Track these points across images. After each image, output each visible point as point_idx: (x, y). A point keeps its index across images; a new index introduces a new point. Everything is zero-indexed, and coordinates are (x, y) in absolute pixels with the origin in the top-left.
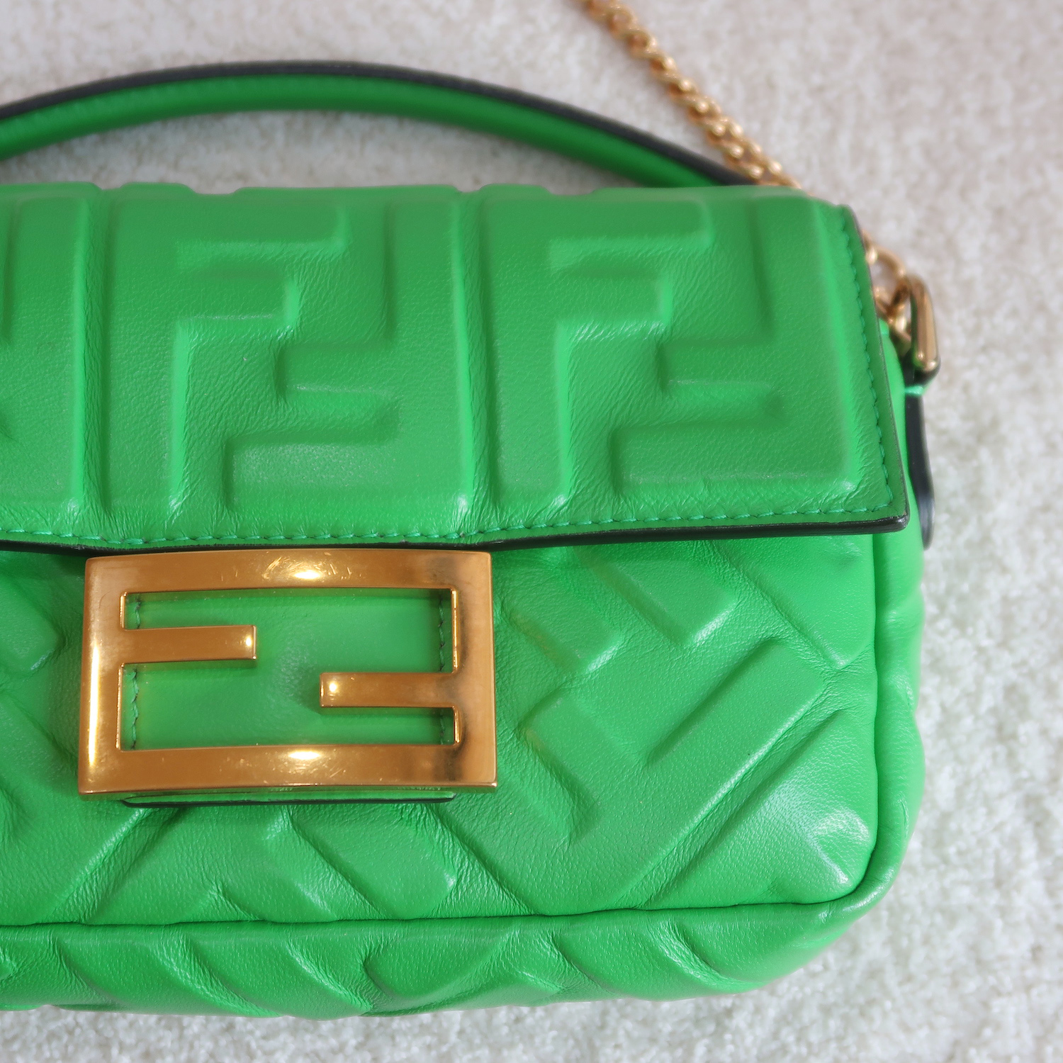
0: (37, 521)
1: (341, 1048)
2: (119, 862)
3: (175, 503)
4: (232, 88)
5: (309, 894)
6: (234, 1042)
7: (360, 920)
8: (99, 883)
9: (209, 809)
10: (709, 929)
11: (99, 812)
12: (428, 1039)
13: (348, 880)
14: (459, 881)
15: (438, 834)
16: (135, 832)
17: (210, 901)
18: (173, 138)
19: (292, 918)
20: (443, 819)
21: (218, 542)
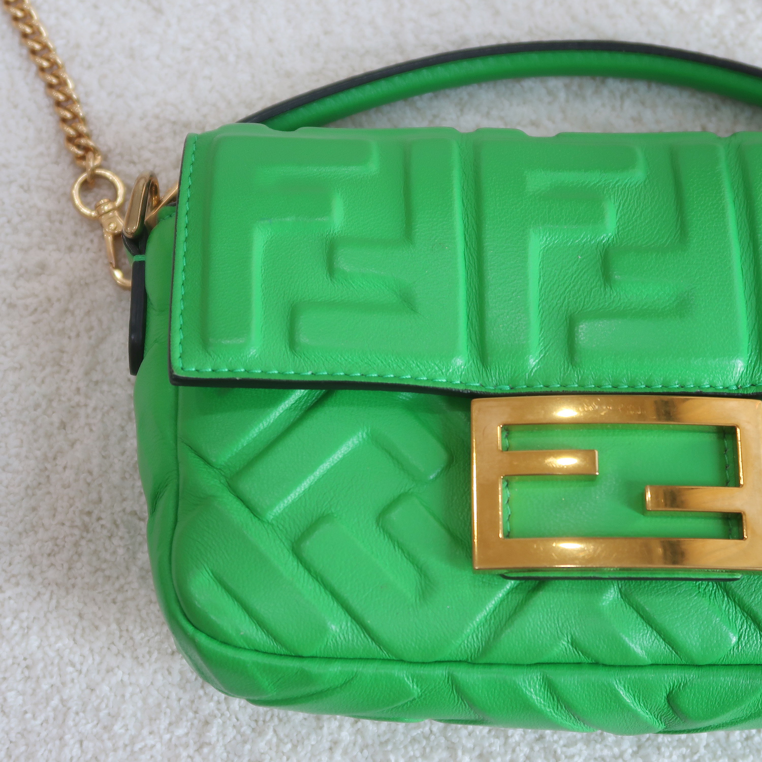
0: (436, 371)
1: (621, 755)
2: (497, 618)
3: (533, 362)
4: (534, 59)
5: (632, 646)
6: (544, 748)
7: (666, 665)
8: (483, 633)
9: (562, 582)
11: (483, 582)
12: (684, 750)
13: (660, 636)
14: (739, 639)
15: (725, 604)
16: (508, 597)
17: (561, 648)
18: (485, 95)
19: (619, 662)
20: (728, 593)
21: (565, 389)
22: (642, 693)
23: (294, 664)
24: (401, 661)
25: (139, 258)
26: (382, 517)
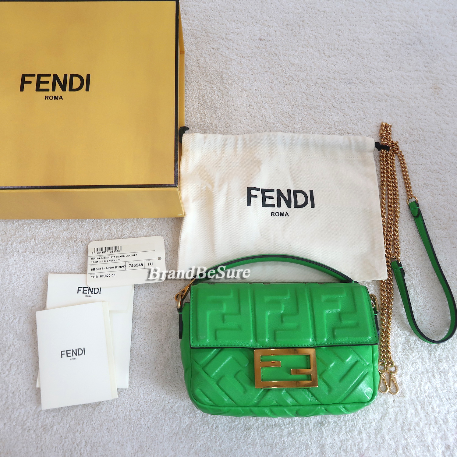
0: (246, 344)
2: (260, 397)
5: (288, 402)
7: (295, 405)
8: (257, 400)
10: (348, 406)
11: (257, 390)
13: (294, 400)
14: (311, 400)
15: (308, 392)
16: (262, 393)
17: (274, 403)
19: (286, 405)
20: (309, 390)
22: (290, 411)
23: (218, 408)
24: (239, 406)
25: (181, 313)
26: (235, 376)
